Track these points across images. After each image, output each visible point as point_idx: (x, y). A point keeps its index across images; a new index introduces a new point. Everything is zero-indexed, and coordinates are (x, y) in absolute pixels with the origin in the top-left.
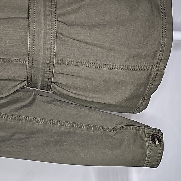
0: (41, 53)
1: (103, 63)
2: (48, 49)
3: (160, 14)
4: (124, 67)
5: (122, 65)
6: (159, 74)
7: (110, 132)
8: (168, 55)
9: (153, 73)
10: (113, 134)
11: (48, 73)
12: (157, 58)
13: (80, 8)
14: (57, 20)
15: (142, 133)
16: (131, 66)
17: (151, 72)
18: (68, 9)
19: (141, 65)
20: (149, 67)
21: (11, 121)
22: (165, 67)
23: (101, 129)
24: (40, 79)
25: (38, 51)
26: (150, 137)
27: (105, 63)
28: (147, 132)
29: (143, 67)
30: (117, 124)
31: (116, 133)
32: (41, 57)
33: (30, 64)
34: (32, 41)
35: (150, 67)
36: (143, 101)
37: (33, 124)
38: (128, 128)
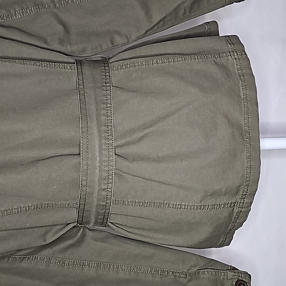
0: (95, 195)
1: (172, 203)
2: (104, 189)
3: (244, 140)
4: (199, 207)
5: (196, 205)
6: (244, 211)
7: (182, 279)
8: (255, 190)
9: (236, 210)
10: (186, 280)
11: (103, 214)
12: (241, 193)
13: (143, 137)
14: (115, 154)
15: (224, 279)
16: (208, 206)
17: (234, 209)
18: (128, 139)
19: (221, 204)
20: (231, 205)
21: (55, 267)
22: (251, 203)
23: (171, 273)
24: (93, 220)
25: (92, 193)
26: (234, 284)
27: (175, 203)
28: (231, 277)
29: (223, 206)
30: (192, 266)
31: (190, 279)
32: (95, 200)
33: (82, 207)
34: (84, 183)
35: (233, 205)
36: (224, 239)
37: (83, 269)
38: (206, 273)
